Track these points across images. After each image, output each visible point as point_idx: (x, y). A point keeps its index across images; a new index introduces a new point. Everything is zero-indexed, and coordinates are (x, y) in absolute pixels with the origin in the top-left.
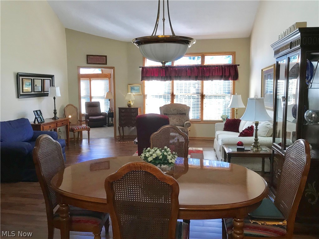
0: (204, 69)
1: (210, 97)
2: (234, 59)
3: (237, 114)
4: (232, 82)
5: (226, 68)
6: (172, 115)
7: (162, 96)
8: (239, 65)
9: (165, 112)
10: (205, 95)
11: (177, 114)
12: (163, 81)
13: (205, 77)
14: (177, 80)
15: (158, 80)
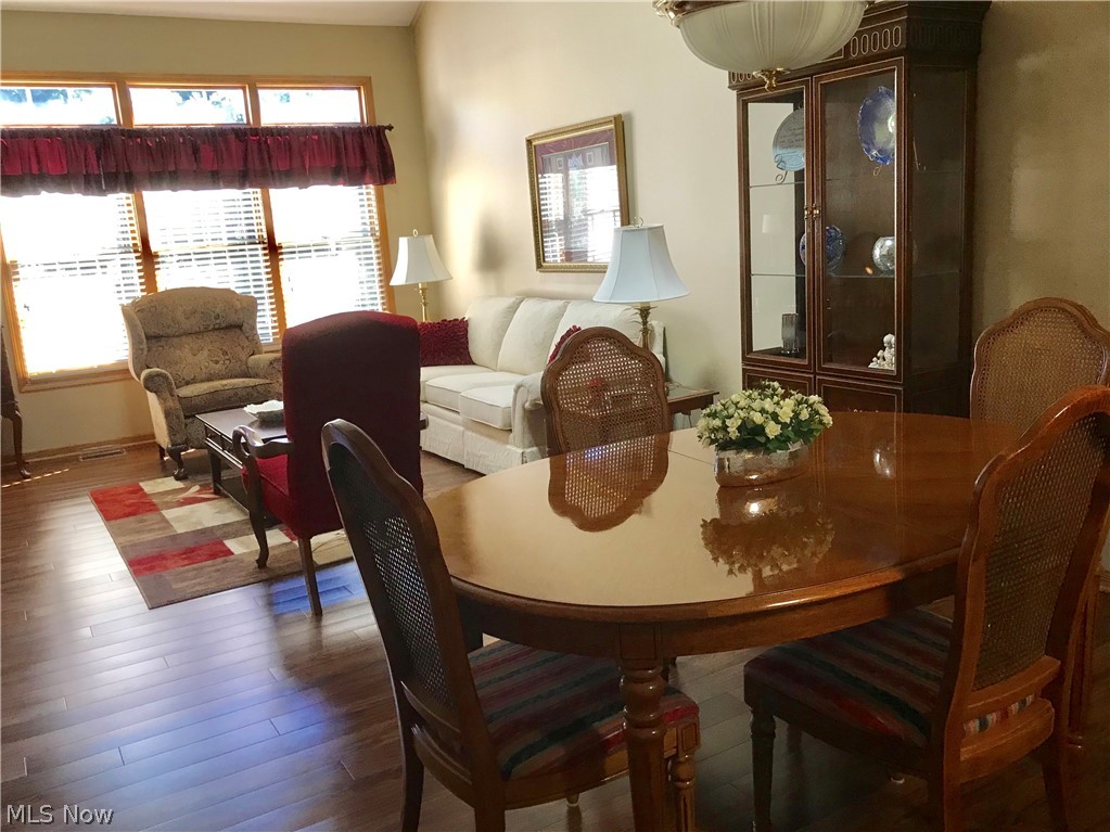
0: (266, 142)
1: (305, 251)
2: (370, 104)
3: (425, 304)
4: (373, 192)
5: (349, 139)
6: (184, 338)
7: (78, 266)
8: (390, 128)
9: (153, 331)
10: (281, 247)
11: (206, 330)
12: (93, 194)
13: (276, 174)
14: (160, 188)
15: (70, 191)
